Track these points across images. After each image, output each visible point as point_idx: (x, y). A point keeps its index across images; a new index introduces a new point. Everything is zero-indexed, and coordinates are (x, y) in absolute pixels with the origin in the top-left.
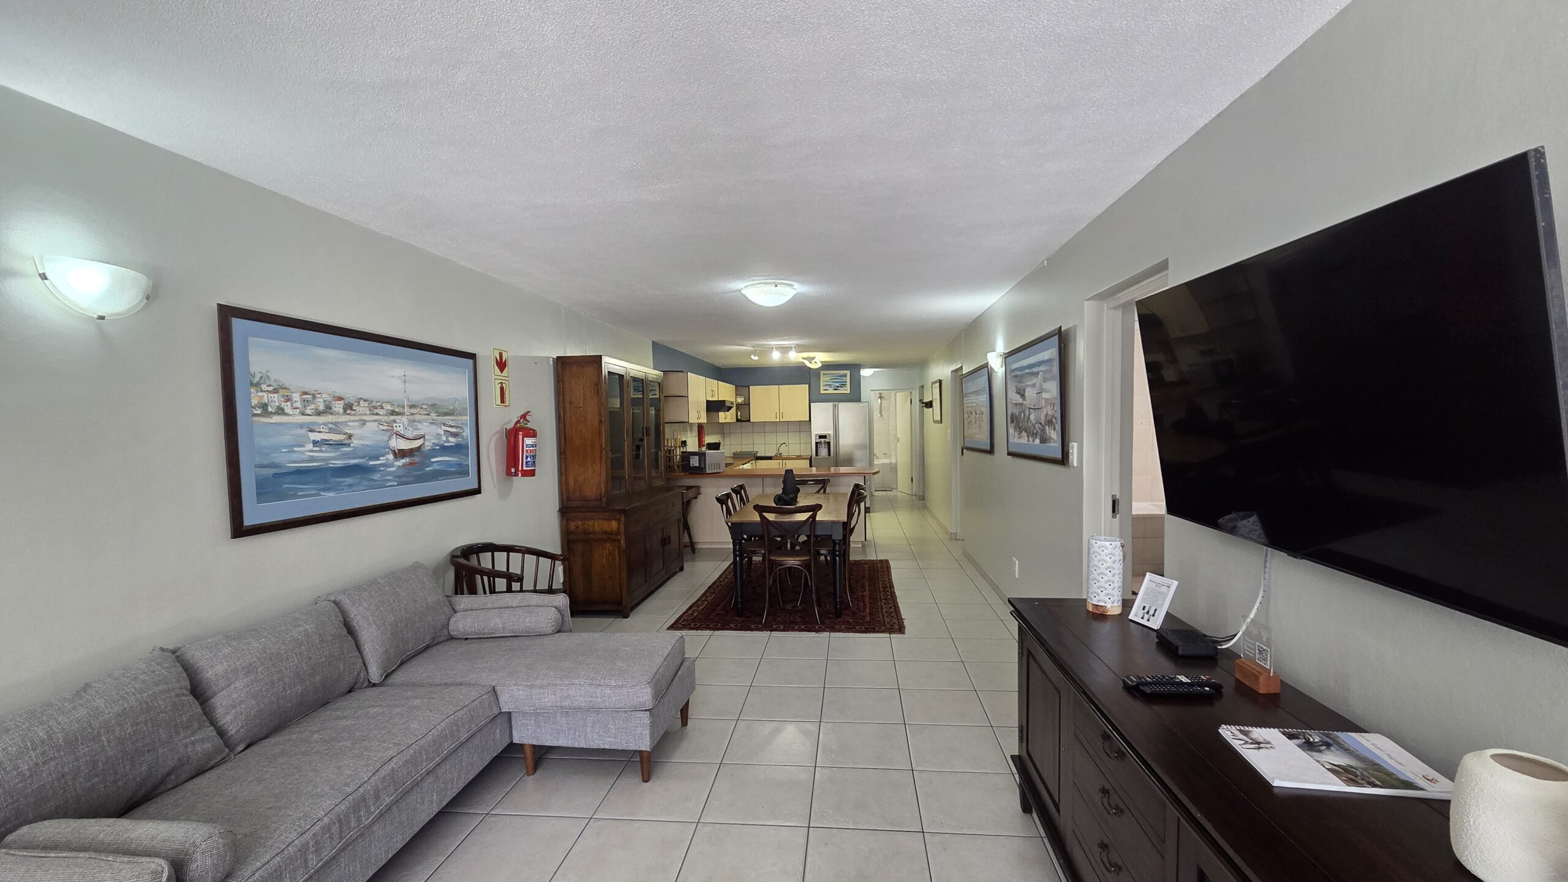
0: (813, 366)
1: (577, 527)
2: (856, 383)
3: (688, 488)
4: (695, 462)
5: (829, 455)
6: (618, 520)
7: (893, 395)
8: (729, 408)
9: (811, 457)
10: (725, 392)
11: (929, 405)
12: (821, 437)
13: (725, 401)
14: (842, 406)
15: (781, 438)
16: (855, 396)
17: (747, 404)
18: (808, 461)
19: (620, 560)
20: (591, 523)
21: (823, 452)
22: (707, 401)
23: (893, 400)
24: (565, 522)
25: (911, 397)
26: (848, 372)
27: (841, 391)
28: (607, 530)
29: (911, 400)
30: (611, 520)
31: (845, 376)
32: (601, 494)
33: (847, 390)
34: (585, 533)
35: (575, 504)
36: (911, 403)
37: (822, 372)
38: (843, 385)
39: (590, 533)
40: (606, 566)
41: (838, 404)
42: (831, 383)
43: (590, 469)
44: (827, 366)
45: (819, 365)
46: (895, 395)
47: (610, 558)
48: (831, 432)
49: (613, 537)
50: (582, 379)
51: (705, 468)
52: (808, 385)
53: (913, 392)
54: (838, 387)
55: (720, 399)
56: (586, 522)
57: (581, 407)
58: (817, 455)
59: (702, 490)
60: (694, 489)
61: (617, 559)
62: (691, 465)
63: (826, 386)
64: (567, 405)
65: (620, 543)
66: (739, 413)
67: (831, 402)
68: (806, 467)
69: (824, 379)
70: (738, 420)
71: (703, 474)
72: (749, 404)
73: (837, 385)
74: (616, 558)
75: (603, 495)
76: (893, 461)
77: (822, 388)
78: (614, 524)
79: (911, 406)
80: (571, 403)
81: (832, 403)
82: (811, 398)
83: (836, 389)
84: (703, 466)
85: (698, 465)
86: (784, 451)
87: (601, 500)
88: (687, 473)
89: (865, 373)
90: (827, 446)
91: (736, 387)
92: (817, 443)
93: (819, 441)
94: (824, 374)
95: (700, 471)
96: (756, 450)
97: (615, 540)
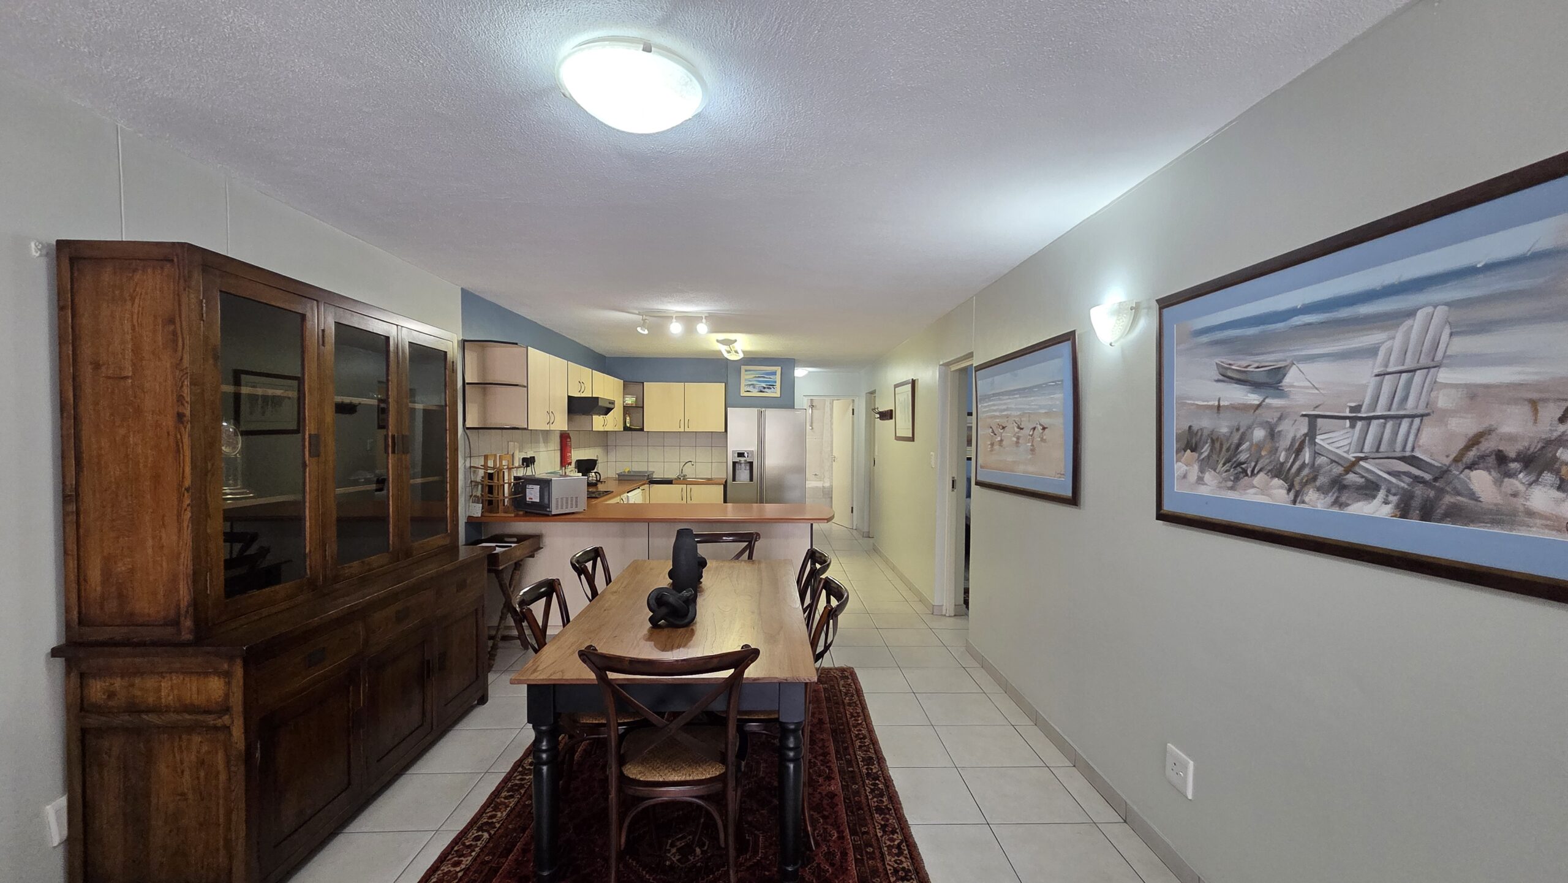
0: (733, 357)
1: (111, 695)
2: (788, 385)
3: (521, 538)
4: (533, 494)
5: (751, 479)
6: (227, 675)
7: (828, 404)
8: (607, 411)
9: (726, 482)
10: (605, 387)
11: (887, 415)
12: (741, 455)
13: (598, 398)
14: (770, 414)
15: (687, 454)
16: (786, 402)
17: (639, 407)
18: (722, 487)
19: (229, 779)
20: (150, 683)
21: (743, 475)
22: (570, 398)
23: (827, 409)
24: (75, 679)
25: (853, 406)
26: (778, 369)
27: (769, 394)
28: (196, 702)
29: (853, 410)
30: (206, 674)
31: (774, 373)
32: (178, 606)
33: (776, 393)
34: (134, 708)
35: (105, 634)
36: (853, 414)
37: (743, 368)
38: (771, 386)
39: (148, 711)
40: (190, 796)
41: (765, 411)
42: (755, 383)
43: (150, 543)
44: (751, 360)
45: (741, 356)
46: (832, 404)
47: (202, 774)
48: (753, 448)
49: (210, 720)
50: (129, 303)
51: (548, 506)
52: (724, 384)
53: (856, 400)
54: (764, 388)
55: (594, 396)
56: (137, 681)
57: (127, 377)
58: (734, 479)
59: (547, 541)
60: (531, 540)
61: (223, 777)
62: (528, 500)
63: (748, 383)
64: (87, 371)
65: (231, 735)
66: (628, 418)
67: (757, 407)
68: (720, 503)
69: (747, 376)
70: (626, 428)
71: (548, 515)
72: (643, 407)
73: (764, 385)
74: (218, 773)
75: (183, 612)
76: (827, 485)
77: (743, 388)
78: (215, 686)
79: (853, 418)
80: (97, 366)
81: (757, 409)
82: (728, 402)
83: (761, 391)
84: (546, 501)
85: (538, 501)
86: (689, 472)
87: (176, 623)
88: (521, 513)
89: (800, 372)
90: (748, 468)
91: (624, 381)
92: (734, 463)
93: (737, 459)
94: (746, 371)
95: (540, 511)
96: (651, 469)
97: (216, 728)
